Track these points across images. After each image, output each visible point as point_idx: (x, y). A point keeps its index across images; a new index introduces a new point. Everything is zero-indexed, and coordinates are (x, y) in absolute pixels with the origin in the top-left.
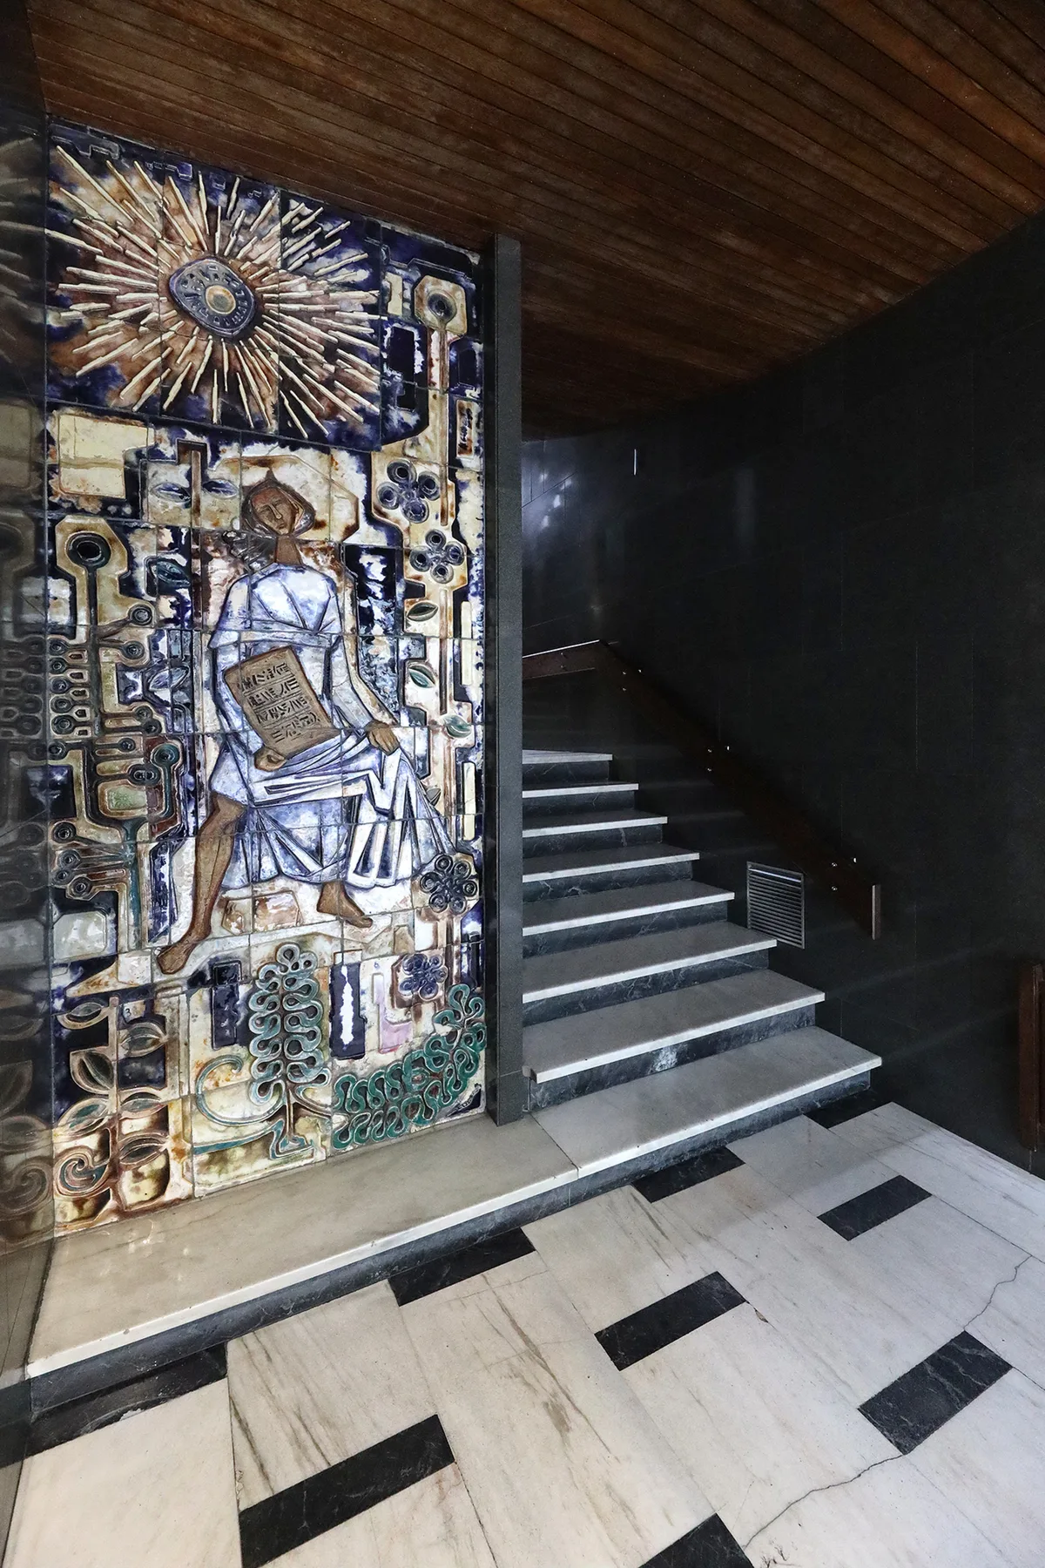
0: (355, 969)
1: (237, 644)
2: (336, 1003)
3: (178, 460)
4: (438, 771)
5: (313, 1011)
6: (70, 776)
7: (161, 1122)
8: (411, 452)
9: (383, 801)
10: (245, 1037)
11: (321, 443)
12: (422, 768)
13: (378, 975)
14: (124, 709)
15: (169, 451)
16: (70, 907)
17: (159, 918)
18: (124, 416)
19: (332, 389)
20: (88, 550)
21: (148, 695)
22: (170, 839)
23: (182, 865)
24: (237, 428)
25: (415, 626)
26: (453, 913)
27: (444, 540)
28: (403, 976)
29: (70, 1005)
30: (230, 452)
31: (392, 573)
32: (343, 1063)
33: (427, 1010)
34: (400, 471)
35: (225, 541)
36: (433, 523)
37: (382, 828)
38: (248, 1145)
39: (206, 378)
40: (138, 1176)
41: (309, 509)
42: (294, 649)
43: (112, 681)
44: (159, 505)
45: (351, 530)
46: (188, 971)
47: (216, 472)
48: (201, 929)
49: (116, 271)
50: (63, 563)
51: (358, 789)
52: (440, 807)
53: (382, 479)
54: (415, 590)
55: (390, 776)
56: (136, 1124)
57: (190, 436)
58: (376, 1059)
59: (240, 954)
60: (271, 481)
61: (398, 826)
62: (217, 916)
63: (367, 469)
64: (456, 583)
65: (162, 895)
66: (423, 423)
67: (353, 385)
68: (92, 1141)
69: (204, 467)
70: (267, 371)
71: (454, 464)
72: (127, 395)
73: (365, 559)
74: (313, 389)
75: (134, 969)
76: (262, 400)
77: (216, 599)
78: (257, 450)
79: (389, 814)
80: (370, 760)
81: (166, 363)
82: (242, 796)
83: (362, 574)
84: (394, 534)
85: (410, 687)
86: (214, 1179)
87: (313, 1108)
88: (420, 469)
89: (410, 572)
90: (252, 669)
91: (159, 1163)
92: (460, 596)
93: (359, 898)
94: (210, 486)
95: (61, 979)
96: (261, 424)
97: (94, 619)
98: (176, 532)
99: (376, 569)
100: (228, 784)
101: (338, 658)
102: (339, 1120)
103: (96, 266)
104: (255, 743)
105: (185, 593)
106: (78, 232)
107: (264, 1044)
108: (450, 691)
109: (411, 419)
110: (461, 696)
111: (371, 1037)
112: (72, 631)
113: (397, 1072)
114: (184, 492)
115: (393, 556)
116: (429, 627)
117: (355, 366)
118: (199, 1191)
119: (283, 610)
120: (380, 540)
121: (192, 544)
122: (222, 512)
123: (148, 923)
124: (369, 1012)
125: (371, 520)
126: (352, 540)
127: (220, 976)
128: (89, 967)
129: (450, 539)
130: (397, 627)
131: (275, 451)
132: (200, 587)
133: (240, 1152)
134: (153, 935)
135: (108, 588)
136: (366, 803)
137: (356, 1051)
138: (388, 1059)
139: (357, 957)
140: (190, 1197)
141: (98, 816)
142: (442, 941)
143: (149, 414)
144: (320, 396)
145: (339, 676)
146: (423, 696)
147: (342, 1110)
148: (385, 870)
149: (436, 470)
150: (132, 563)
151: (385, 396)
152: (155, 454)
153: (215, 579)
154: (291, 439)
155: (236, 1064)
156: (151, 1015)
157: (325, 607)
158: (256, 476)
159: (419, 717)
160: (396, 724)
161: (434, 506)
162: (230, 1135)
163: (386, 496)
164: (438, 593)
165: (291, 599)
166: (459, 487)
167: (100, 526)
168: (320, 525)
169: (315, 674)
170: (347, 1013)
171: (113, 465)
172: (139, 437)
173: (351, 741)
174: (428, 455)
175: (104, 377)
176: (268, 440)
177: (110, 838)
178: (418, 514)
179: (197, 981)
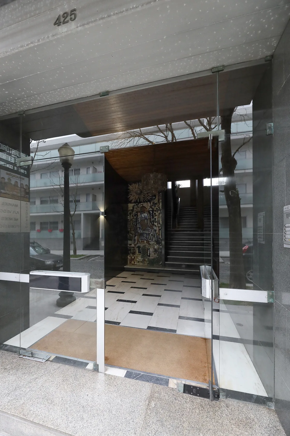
0: (149, 249)
1: (140, 220)
2: (148, 251)
3: (136, 206)
4: (157, 231)
5: (146, 252)
6: (129, 230)
7: (135, 258)
8: (155, 201)
9: (152, 234)
10: (141, 253)
11: (147, 202)
12: (155, 231)
13: (151, 250)
14: (132, 225)
15: (135, 205)
16: (129, 240)
17: (135, 242)
18: (132, 203)
19: (147, 197)
20: (130, 214)
21: (134, 224)
22: (135, 236)
23: (136, 238)
24: (140, 202)
25: (155, 217)
26: (159, 245)
27: (157, 208)
28: (154, 250)
29: (129, 247)
30: (139, 204)
31: (153, 212)
32: (148, 257)
33: (156, 254)
34: (153, 203)
35: (139, 212)
36: (157, 207)
37: (152, 236)
38: (141, 262)
39: (138, 199)
40: (133, 262)
41: (146, 208)
42: (144, 220)
43: (132, 223)
44: (135, 209)
45: (149, 209)
46: (136, 246)
47: (139, 206)
48: (137, 243)
49: (132, 192)
50: (129, 215)
51: (150, 232)
52: (157, 235)
53: (152, 204)
54: (155, 214)
55: (153, 231)
56: (133, 258)
57: (137, 204)
58: (151, 258)
59: (140, 246)
60: (143, 206)
61: (153, 236)
62: (139, 242)
63: (150, 203)
64: (159, 213)
65: (135, 240)
66: (156, 198)
67: (149, 196)
68: (130, 258)
69: (138, 206)
70: (142, 197)
71: (159, 201)
72: (133, 201)
73: (150, 211)
74: (146, 197)
75: (133, 245)
76: (142, 199)
77: (139, 216)
78: (142, 204)
79: (152, 235)
80: (150, 230)
81: (135, 198)
82: (140, 232)
83: (150, 213)
84: (153, 209)
85: (154, 223)
86: (138, 264)
87: (146, 260)
88: (155, 202)
89: (154, 212)
90: (141, 222)
91: (134, 261)
92: (159, 214)
93: (150, 242)
94: (138, 207)
95: (129, 245)
96: (142, 201)
97: (130, 218)
98: (136, 211)
99: (151, 212)
100: (139, 231)
101: (148, 221)
102: (148, 262)
103: (131, 192)
104: (141, 228)
105: (136, 216)
106: (130, 190)
107: (142, 254)
108: (158, 223)
109: (155, 198)
110: (159, 224)
111: (151, 255)
112: (129, 220)
113: (153, 259)
114: (136, 208)
115: (153, 211)
116: (156, 217)
117: (149, 194)
118: (137, 264)
119: (143, 216)
120: (152, 209)
121: (137, 212)
122: (139, 209)
123: (134, 242)
124: (151, 253)
125: (151, 208)
126: (149, 210)
127: (139, 247)
128: (130, 245)
129: (158, 208)
130: (153, 218)
131: (143, 203)
132: (137, 215)
133: (140, 262)
134: (134, 243)
135: (131, 216)
136: (150, 234)
137: (149, 256)
138: (152, 258)
139: (149, 248)
140: (136, 264)
141: (131, 233)
142: (157, 248)
143: (134, 203)
144: (146, 198)
145: (148, 222)
146: (156, 224)
147: (148, 261)
148: (152, 240)
149: (157, 202)
150: (133, 214)
151: (152, 196)
152: (134, 205)
153: (139, 215)
154: (144, 202)
155: (140, 255)
156: (134, 249)
157: (147, 216)
158: (142, 206)
159: (155, 226)
160: (153, 226)
161: (157, 205)
162: (139, 260)
163: (152, 205)
164: (157, 214)
165: (144, 216)
166: (159, 203)
167: (131, 212)
168: (146, 209)
169: (146, 222)
170: (148, 252)
171: (131, 207)
172: (133, 204)
173: (149, 228)
174: (156, 201)
175: (132, 200)
176: (142, 203)
177: (131, 235)
178: (155, 207)
179: (137, 247)
